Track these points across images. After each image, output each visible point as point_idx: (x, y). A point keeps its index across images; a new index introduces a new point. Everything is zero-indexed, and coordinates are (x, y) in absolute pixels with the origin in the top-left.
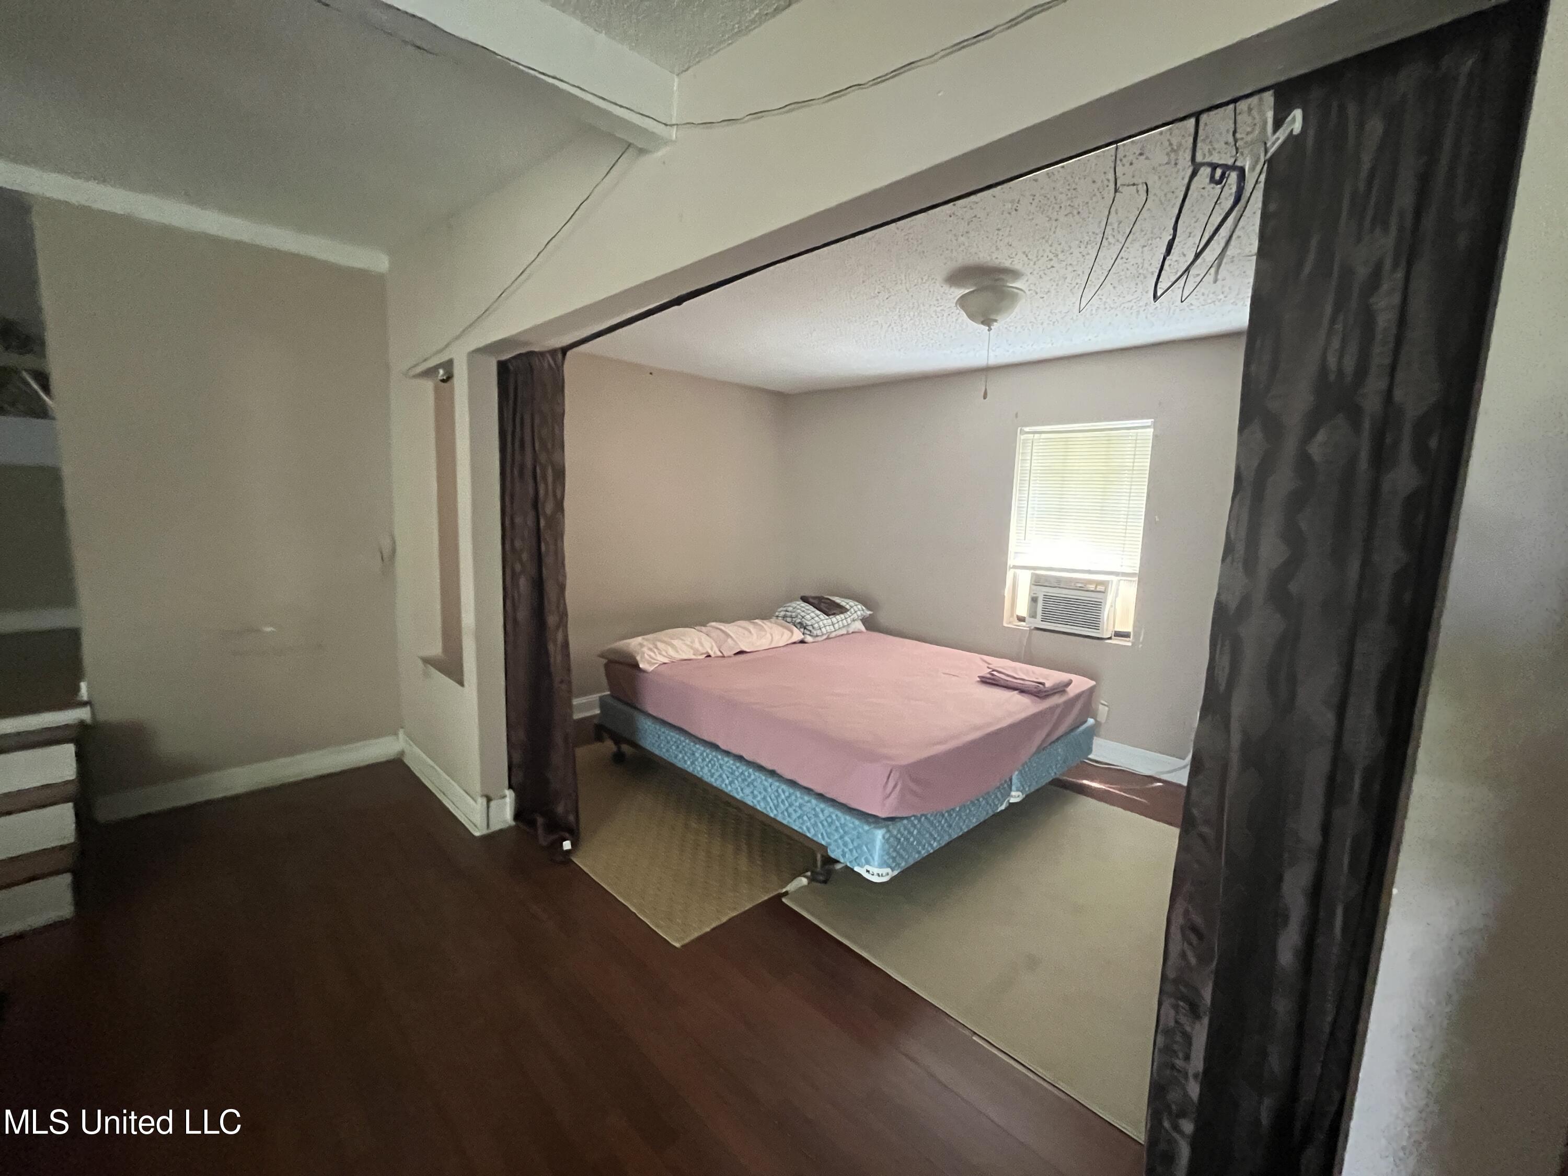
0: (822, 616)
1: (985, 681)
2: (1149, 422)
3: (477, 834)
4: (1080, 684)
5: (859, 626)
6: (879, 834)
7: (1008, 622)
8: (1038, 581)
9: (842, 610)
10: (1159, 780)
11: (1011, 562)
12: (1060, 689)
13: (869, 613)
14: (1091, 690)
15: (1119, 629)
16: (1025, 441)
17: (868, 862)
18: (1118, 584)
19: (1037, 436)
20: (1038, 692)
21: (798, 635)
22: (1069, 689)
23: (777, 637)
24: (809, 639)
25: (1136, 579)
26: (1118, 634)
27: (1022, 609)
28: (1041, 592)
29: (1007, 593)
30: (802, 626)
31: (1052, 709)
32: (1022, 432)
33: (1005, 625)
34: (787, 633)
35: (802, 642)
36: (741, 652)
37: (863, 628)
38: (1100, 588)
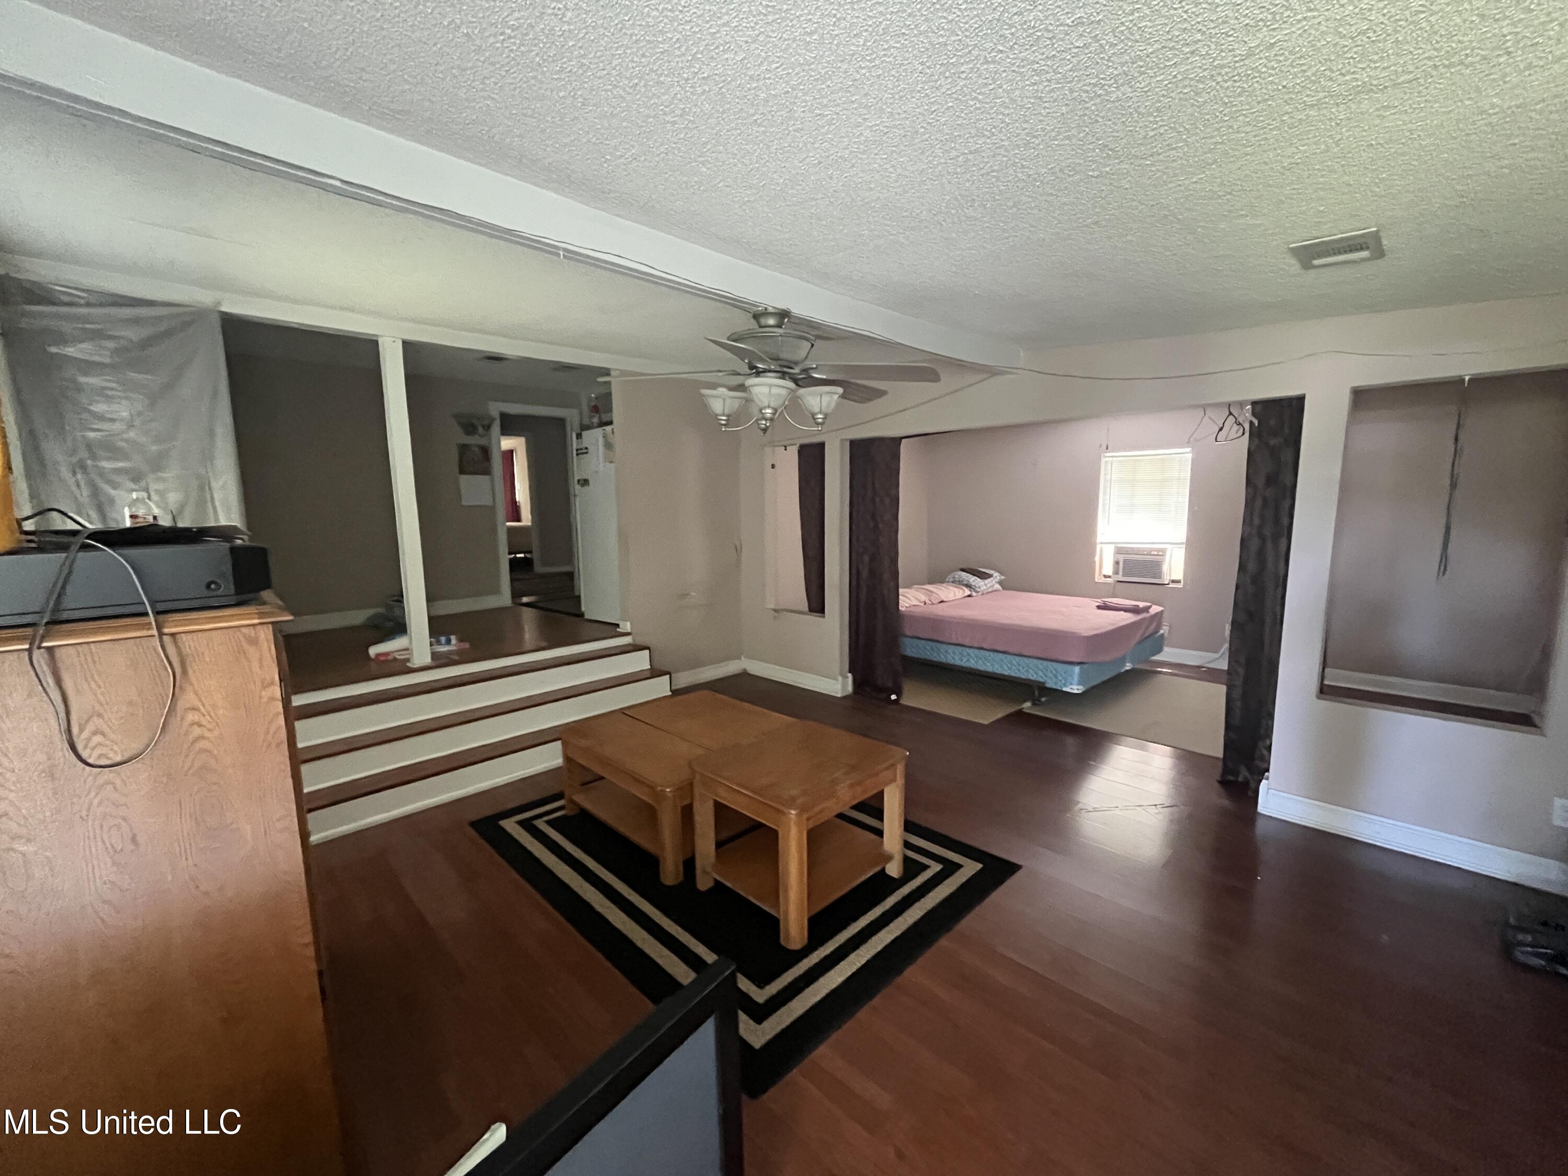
0: (979, 580)
1: (1099, 607)
2: (1188, 450)
3: (839, 695)
4: (1155, 609)
5: (998, 586)
6: (1077, 669)
7: (1098, 579)
8: (1119, 551)
9: (990, 576)
10: (1203, 667)
11: (1099, 540)
12: (1146, 609)
13: (1003, 577)
14: (1162, 611)
15: (1173, 578)
16: (1106, 462)
17: (1071, 684)
18: (1172, 550)
19: (1114, 459)
20: (1135, 610)
21: (967, 592)
22: (1150, 610)
23: (957, 593)
24: (974, 594)
25: (1184, 546)
26: (1173, 581)
27: (1108, 569)
28: (1121, 558)
29: (1097, 559)
30: (968, 586)
31: (1144, 619)
32: (1105, 457)
33: (1096, 580)
34: (961, 591)
35: (969, 596)
36: (942, 602)
37: (1001, 588)
38: (1160, 553)
